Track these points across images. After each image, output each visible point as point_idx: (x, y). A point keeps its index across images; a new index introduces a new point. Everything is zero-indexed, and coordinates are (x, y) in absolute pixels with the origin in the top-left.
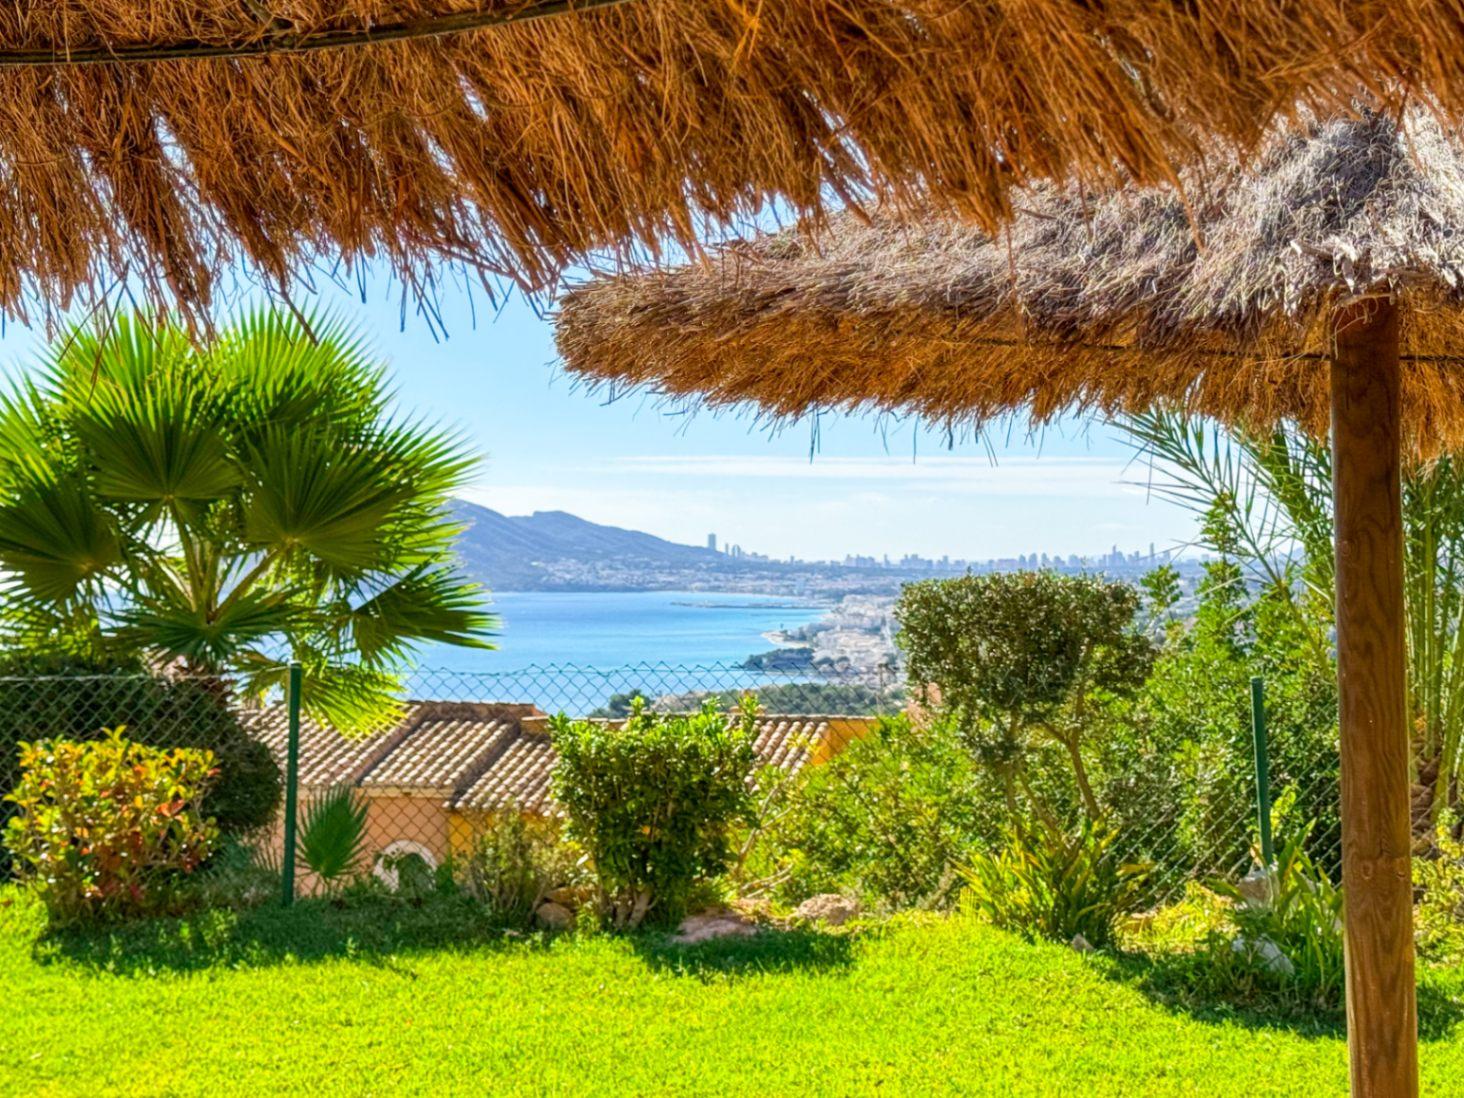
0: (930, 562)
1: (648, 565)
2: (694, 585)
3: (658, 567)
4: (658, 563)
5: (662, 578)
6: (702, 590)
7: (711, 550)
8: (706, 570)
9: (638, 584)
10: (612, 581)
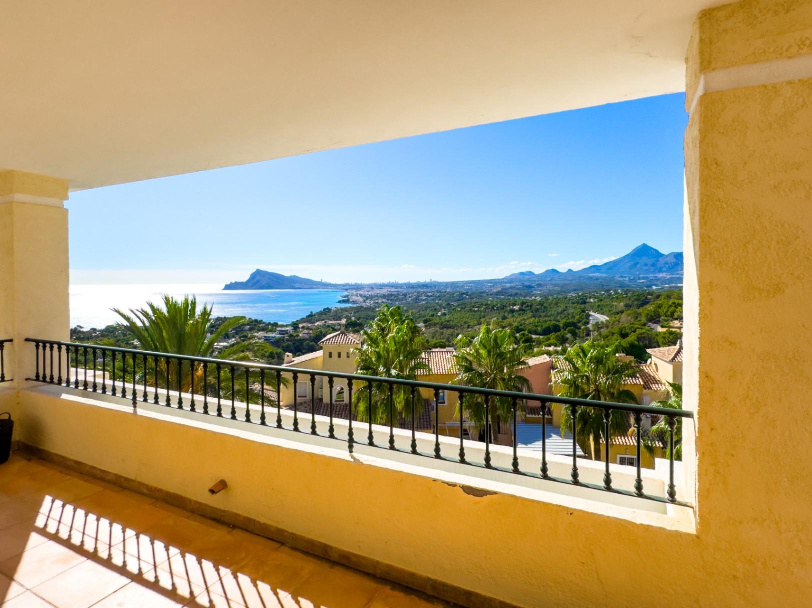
1: (312, 284)
2: (321, 288)
4: (314, 284)
6: (323, 289)
8: (322, 285)
10: (306, 287)
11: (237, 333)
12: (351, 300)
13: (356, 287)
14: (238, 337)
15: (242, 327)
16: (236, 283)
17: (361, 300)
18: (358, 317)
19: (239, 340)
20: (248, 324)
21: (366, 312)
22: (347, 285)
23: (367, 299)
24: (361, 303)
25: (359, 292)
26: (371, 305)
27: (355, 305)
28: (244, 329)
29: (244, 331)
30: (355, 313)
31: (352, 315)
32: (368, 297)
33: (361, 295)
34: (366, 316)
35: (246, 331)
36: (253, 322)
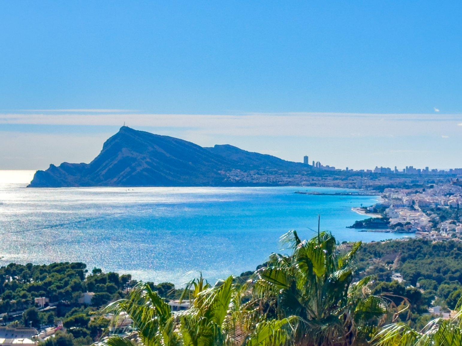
0: (419, 170)
1: (276, 172)
2: (303, 183)
3: (282, 173)
4: (281, 171)
5: (285, 179)
6: (308, 185)
7: (306, 164)
8: (307, 175)
9: (273, 182)
10: (260, 181)
11: (60, 313)
12: (393, 221)
13: (408, 181)
14: (61, 325)
15: (75, 294)
16: (64, 166)
17: (425, 219)
18: (411, 272)
19: (64, 333)
20: (91, 287)
21: (437, 259)
22: (384, 173)
23: (443, 218)
24: (423, 229)
25: (416, 197)
26: (454, 236)
27: (405, 237)
28: (81, 301)
29: (79, 305)
30: (403, 260)
31: (394, 266)
32: (445, 211)
33: (425, 207)
34: (438, 271)
35: (86, 306)
36: (103, 280)
